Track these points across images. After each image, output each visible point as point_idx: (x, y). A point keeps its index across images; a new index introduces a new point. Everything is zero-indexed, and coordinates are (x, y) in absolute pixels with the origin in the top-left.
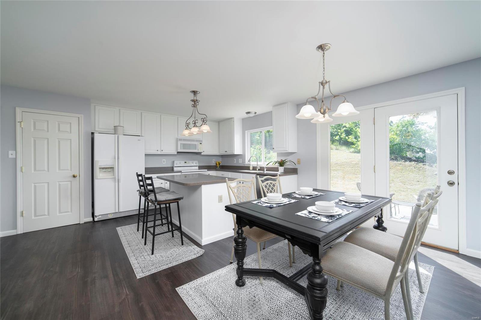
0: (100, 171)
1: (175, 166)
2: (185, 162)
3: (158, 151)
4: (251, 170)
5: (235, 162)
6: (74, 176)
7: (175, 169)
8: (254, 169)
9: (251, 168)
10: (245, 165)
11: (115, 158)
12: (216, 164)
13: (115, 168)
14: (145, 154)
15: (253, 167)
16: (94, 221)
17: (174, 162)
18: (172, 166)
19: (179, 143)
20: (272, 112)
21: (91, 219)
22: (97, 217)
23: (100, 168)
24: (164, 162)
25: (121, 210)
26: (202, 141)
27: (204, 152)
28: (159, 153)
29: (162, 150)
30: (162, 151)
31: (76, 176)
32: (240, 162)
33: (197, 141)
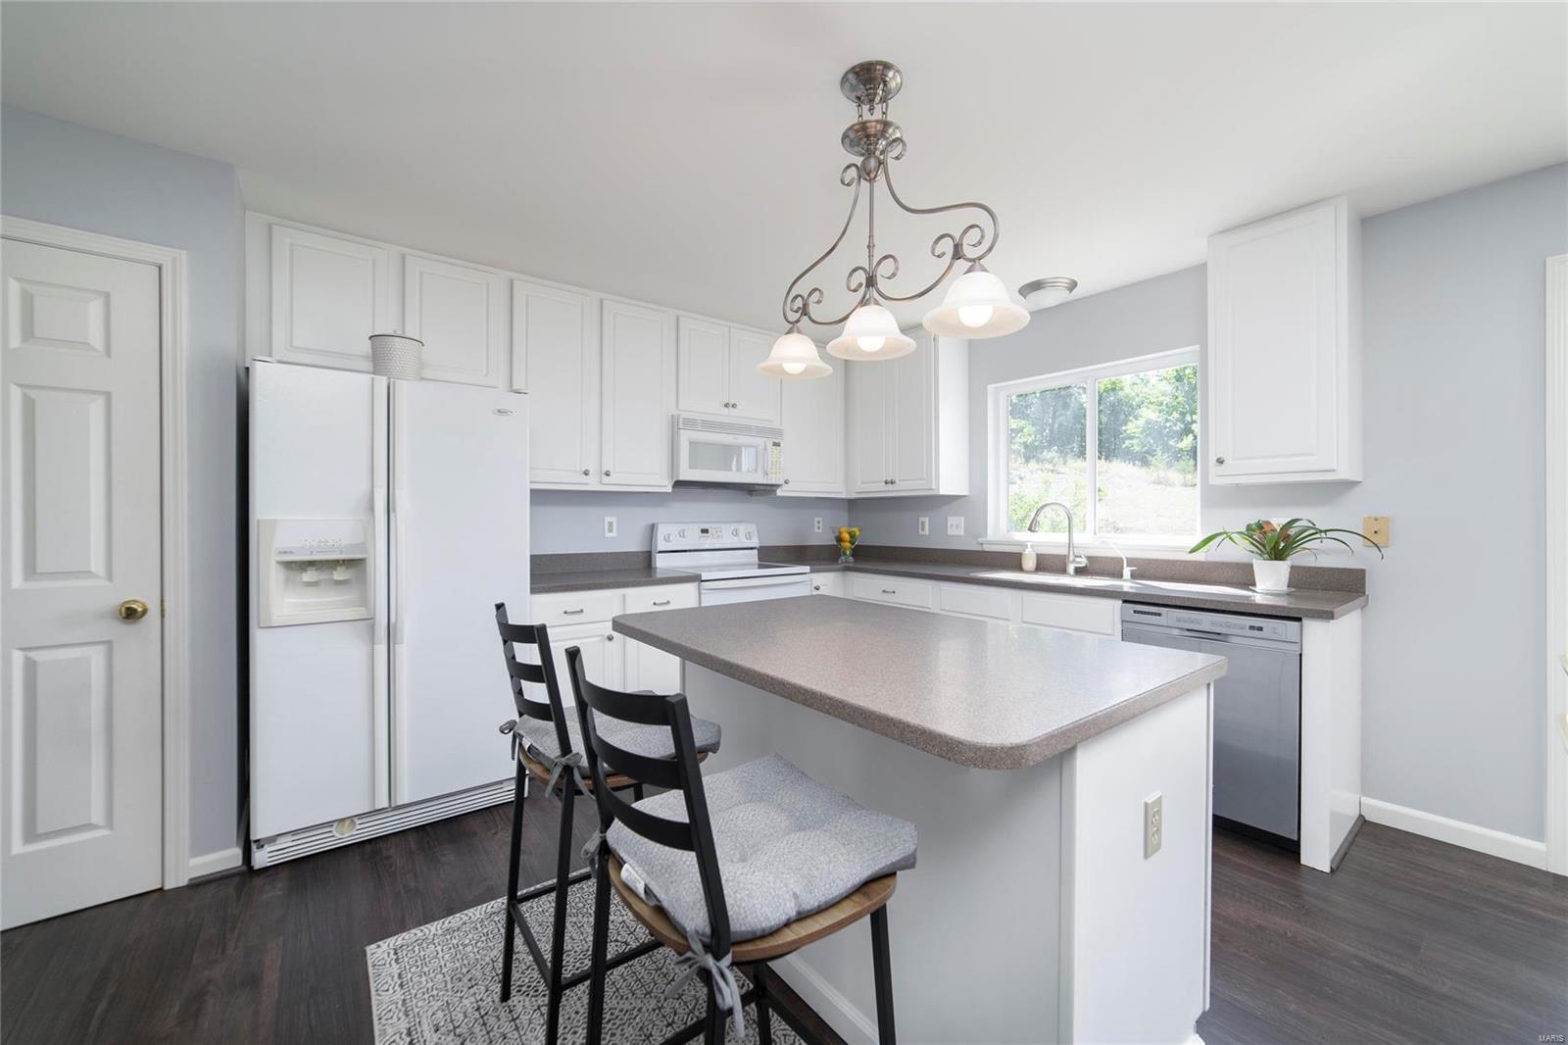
0: (287, 581)
1: (660, 548)
2: (704, 531)
3: (586, 473)
4: (1028, 572)
5: (926, 533)
6: (130, 614)
7: (661, 562)
8: (1044, 564)
9: (1029, 563)
10: (987, 548)
11: (371, 508)
12: (839, 540)
13: (370, 563)
14: (532, 491)
15: (1037, 554)
16: (248, 870)
17: (652, 528)
18: (645, 550)
19: (685, 437)
20: (1202, 268)
21: (229, 858)
22: (268, 848)
23: (289, 565)
24: (611, 531)
25: (403, 798)
26: (779, 433)
27: (786, 482)
28: (593, 484)
29: (604, 470)
30: (607, 474)
31: (145, 612)
32: (950, 532)
33: (762, 431)
